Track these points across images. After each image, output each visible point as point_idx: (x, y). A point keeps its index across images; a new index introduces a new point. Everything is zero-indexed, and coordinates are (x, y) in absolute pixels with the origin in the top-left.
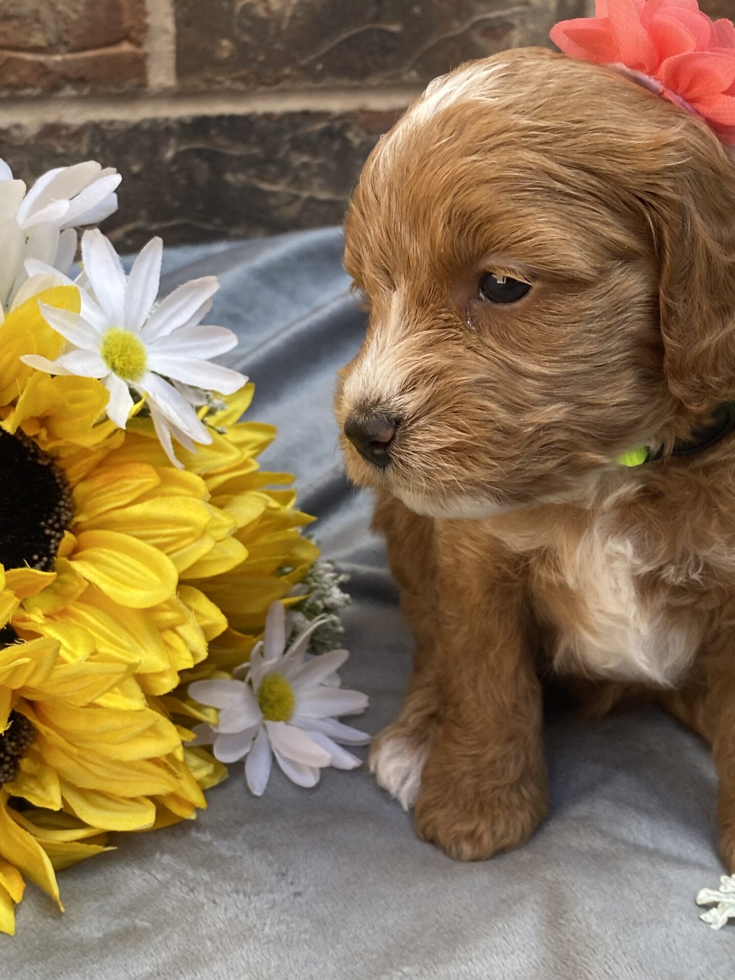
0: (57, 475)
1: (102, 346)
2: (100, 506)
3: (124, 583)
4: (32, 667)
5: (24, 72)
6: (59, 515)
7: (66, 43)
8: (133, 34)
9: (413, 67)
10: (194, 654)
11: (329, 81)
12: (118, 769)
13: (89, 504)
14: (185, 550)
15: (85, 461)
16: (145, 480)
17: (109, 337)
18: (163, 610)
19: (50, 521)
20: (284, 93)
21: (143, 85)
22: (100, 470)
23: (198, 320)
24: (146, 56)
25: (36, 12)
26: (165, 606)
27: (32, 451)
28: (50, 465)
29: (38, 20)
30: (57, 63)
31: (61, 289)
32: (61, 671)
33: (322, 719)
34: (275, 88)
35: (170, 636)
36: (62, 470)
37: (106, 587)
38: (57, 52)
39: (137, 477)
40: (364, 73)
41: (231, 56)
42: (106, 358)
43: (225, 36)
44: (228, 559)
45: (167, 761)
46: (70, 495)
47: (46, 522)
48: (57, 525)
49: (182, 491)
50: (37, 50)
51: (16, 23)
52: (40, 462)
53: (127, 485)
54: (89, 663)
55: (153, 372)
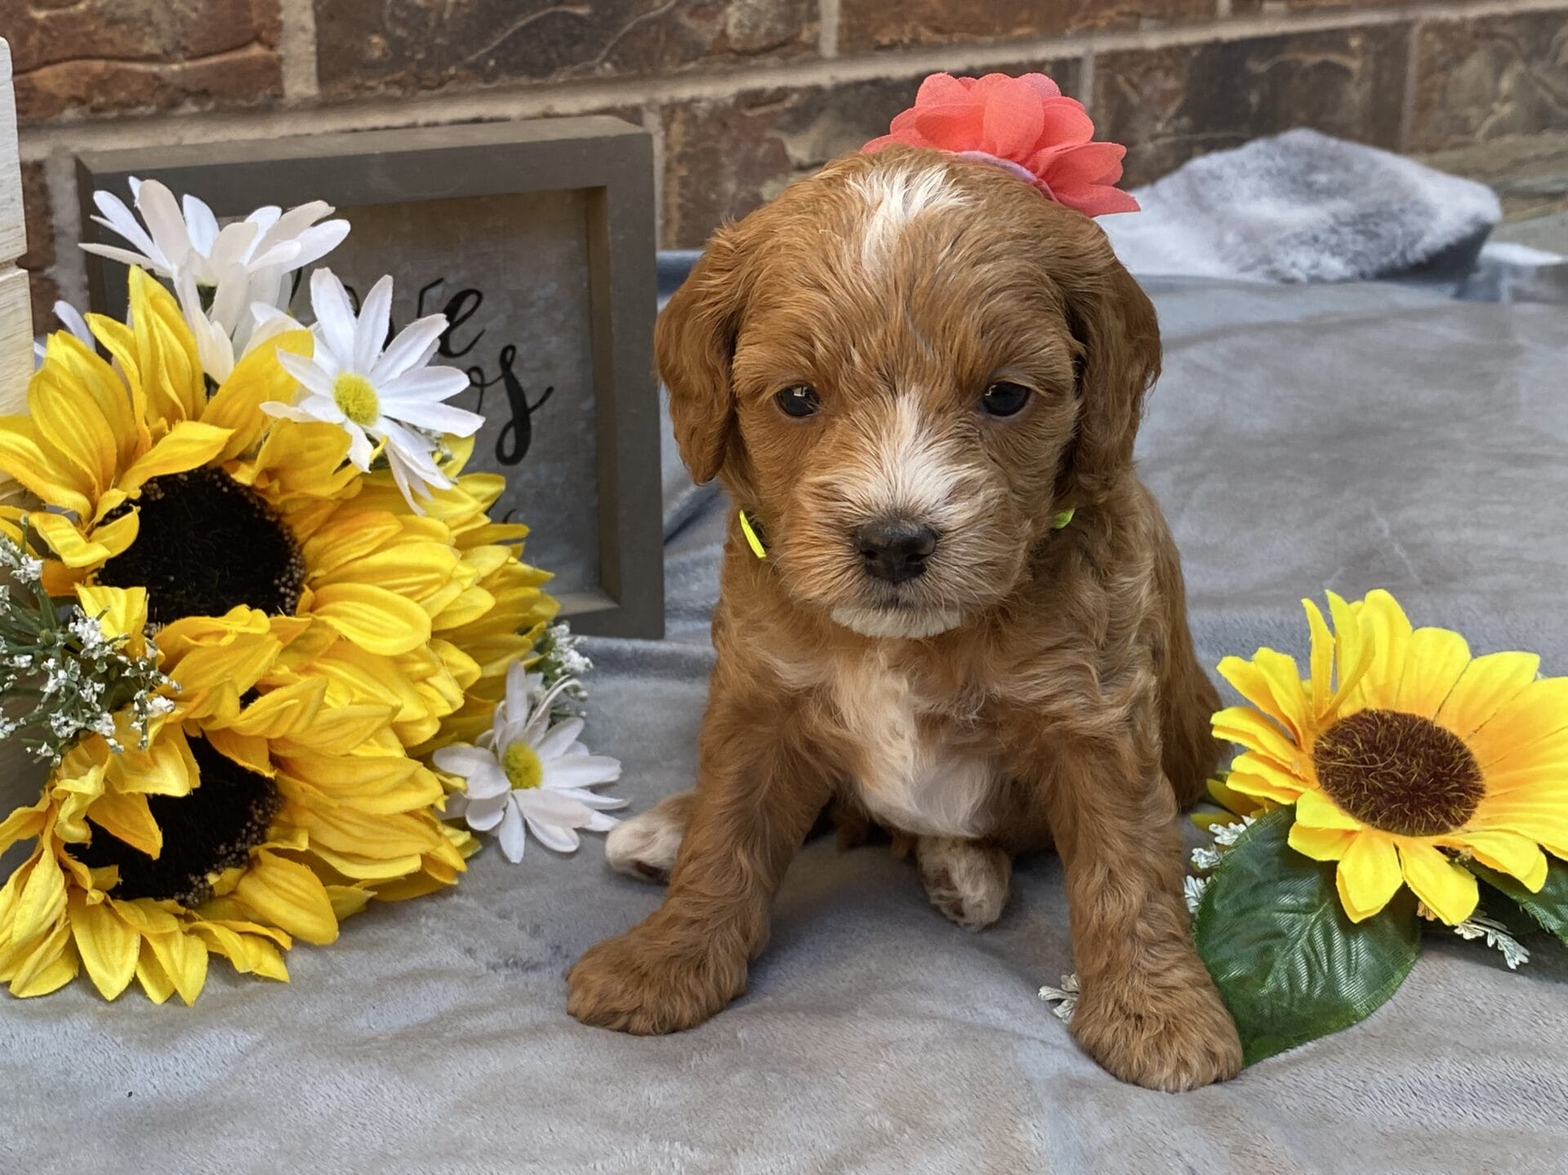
0: (285, 531)
1: (334, 391)
2: (339, 558)
3: (374, 633)
4: (298, 710)
5: (134, 87)
6: (291, 572)
7: (185, 49)
8: (264, 34)
9: (607, 59)
10: (451, 703)
11: (505, 80)
12: (377, 827)
13: (325, 558)
14: (431, 599)
15: (313, 516)
16: (385, 528)
17: (340, 382)
18: (414, 662)
19: (284, 579)
20: (451, 97)
21: (279, 95)
22: (330, 525)
23: (427, 360)
24: (280, 59)
25: (148, 13)
26: (415, 657)
27: (258, 507)
28: (278, 521)
29: (150, 23)
30: (174, 73)
31: (295, 333)
32: (325, 716)
33: (572, 789)
34: (436, 92)
35: (422, 687)
36: (289, 527)
37: (356, 637)
38: (174, 61)
39: (375, 526)
40: (548, 69)
41: (385, 55)
42: (340, 403)
43: (375, 32)
44: (474, 608)
45: (427, 815)
46: (300, 553)
47: (280, 580)
48: (290, 584)
49: (422, 538)
50: (151, 58)
51: (124, 27)
52: (268, 518)
53: (366, 534)
54: (352, 707)
55: (386, 417)
